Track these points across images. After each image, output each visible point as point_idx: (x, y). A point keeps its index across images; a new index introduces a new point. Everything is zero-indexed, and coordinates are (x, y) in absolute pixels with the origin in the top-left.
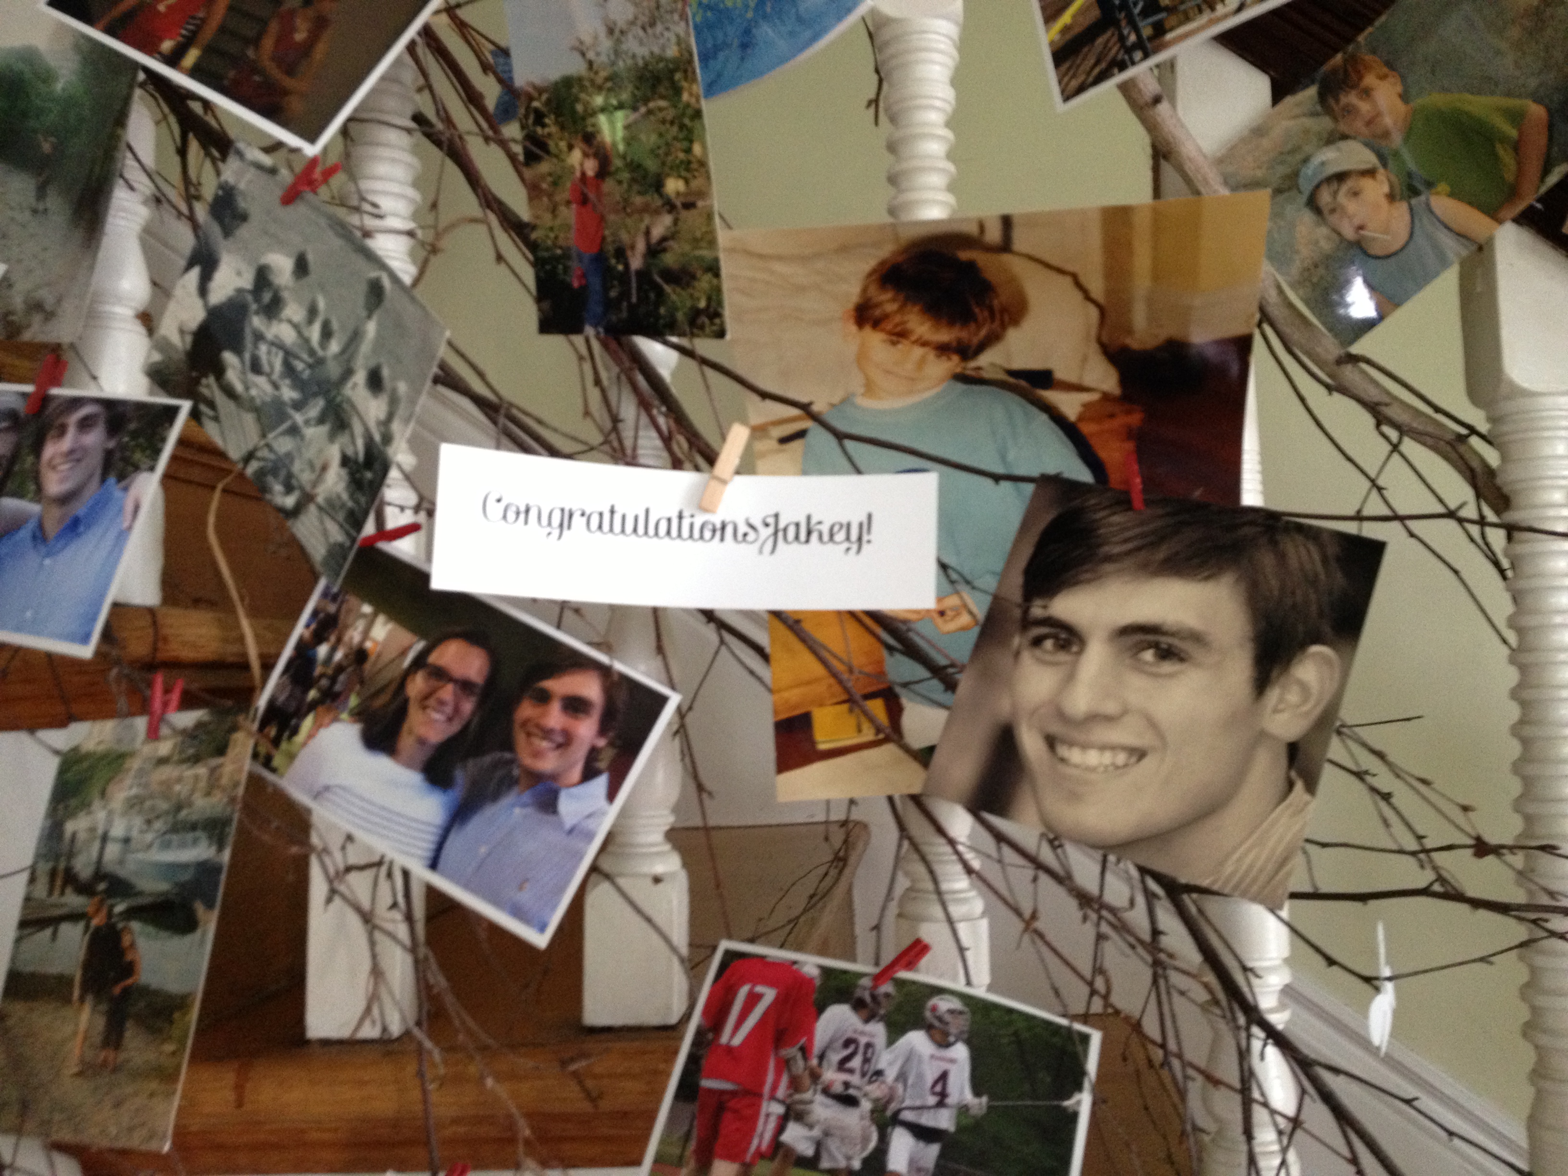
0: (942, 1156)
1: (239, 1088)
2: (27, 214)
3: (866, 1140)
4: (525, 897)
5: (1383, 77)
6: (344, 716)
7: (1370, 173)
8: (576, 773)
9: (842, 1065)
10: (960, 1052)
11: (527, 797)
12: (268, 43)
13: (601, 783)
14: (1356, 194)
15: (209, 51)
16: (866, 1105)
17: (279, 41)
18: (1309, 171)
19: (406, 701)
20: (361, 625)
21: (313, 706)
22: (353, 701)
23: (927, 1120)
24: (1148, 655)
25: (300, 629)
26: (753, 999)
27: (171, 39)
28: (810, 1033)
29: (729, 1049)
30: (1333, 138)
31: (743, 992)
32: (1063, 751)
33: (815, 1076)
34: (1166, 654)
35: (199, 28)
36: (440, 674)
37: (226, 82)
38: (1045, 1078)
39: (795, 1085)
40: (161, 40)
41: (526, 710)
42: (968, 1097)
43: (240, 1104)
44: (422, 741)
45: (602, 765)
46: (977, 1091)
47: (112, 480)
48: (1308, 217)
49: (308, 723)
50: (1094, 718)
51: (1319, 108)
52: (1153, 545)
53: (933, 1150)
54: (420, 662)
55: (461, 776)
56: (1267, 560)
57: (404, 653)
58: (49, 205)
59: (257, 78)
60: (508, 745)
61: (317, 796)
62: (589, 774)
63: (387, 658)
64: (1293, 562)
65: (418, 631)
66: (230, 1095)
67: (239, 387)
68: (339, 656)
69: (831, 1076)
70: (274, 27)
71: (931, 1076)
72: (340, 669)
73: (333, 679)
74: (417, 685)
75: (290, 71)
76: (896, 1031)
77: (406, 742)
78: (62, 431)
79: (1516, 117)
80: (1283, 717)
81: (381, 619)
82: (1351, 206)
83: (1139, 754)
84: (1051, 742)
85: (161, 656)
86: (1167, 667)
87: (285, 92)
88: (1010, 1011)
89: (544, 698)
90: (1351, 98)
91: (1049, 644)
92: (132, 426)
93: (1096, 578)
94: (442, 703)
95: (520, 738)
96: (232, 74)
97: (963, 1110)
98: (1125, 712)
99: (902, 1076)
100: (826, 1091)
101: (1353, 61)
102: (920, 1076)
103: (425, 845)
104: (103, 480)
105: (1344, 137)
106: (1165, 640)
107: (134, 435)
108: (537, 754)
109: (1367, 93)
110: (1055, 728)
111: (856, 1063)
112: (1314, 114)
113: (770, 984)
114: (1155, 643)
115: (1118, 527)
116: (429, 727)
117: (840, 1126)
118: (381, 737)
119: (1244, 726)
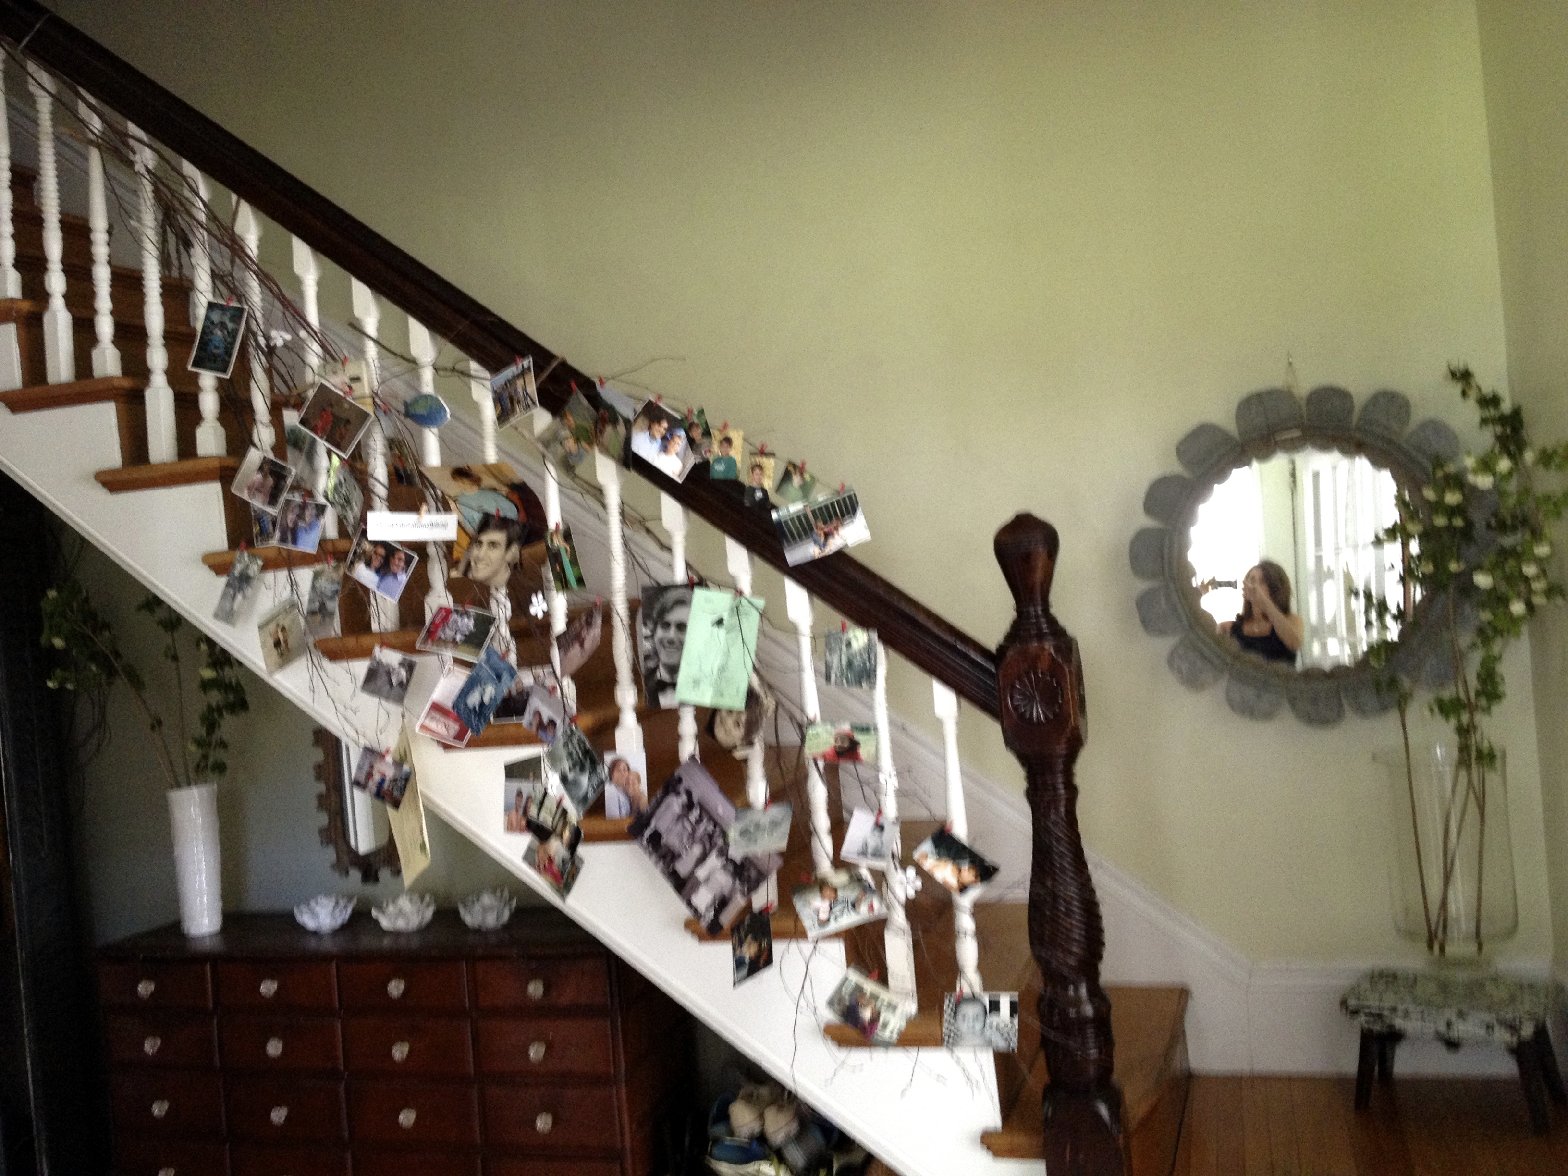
0: (466, 638)
1: (357, 639)
3: (453, 635)
5: (570, 416)
6: (362, 562)
7: (570, 437)
8: (400, 571)
9: (452, 624)
10: (472, 621)
11: (392, 576)
13: (404, 574)
14: (568, 441)
16: (454, 630)
18: (559, 436)
19: (372, 559)
22: (363, 559)
23: (464, 632)
24: (492, 546)
26: (441, 614)
28: (449, 619)
29: (435, 623)
30: (562, 428)
31: (439, 612)
32: (477, 564)
33: (447, 626)
34: (494, 546)
36: (378, 555)
38: (487, 624)
39: (444, 628)
41: (391, 561)
42: (472, 628)
43: (358, 642)
44: (375, 566)
45: (404, 570)
46: (474, 627)
48: (559, 446)
49: (356, 563)
50: (483, 558)
51: (560, 422)
52: (497, 525)
53: (464, 636)
54: (375, 553)
55: (381, 573)
56: (512, 526)
57: (372, 551)
60: (389, 566)
61: (358, 577)
62: (402, 572)
64: (516, 527)
66: (356, 641)
69: (450, 626)
71: (466, 625)
72: (361, 554)
73: (360, 556)
74: (374, 557)
75: (342, 440)
76: (462, 617)
77: (372, 566)
79: (589, 427)
80: (509, 556)
82: (567, 444)
83: (487, 564)
84: (476, 562)
86: (494, 548)
88: (483, 614)
89: (394, 559)
90: (565, 420)
91: (478, 544)
93: (488, 531)
94: (378, 559)
97: (470, 630)
98: (486, 557)
99: (461, 625)
100: (449, 628)
101: (565, 412)
102: (464, 625)
103: (375, 585)
105: (565, 428)
108: (394, 568)
109: (568, 419)
110: (476, 560)
111: (454, 623)
113: (444, 611)
114: (493, 544)
115: (493, 522)
116: (376, 563)
117: (449, 633)
118: (368, 564)
119: (503, 558)
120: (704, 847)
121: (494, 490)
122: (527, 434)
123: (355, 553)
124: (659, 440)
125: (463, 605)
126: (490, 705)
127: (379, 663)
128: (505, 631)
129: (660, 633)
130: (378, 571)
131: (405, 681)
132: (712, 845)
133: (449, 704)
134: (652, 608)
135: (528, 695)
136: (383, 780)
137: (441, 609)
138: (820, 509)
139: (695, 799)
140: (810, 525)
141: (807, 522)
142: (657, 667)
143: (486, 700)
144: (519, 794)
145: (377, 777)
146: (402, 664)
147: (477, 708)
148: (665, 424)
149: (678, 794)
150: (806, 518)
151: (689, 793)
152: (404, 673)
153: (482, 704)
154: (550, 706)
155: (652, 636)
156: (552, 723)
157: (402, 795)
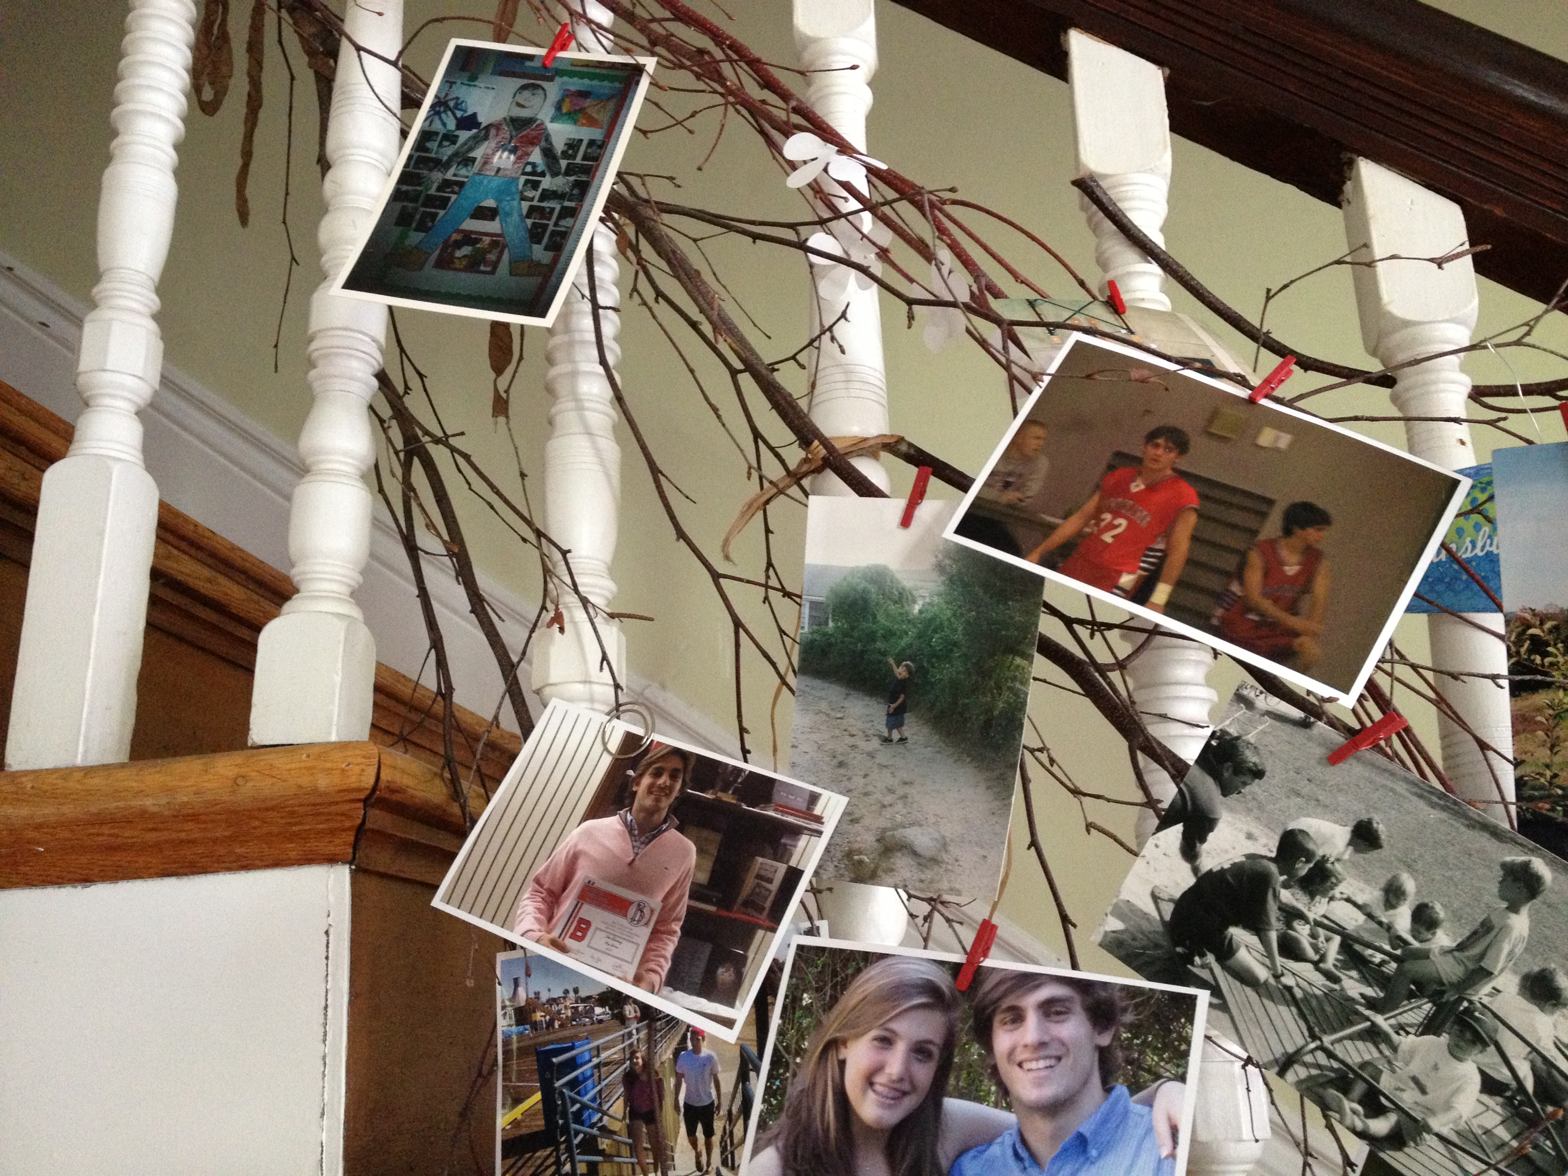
2: (875, 743)
12: (1255, 577)
15: (1180, 585)
17: (1267, 574)
27: (1129, 573)
35: (1162, 560)
37: (1215, 622)
40: (1119, 574)
47: (1121, 1089)
58: (906, 734)
59: (1252, 617)
70: (1255, 559)
78: (1017, 1017)
87: (1296, 634)
92: (1129, 1018)
96: (1219, 612)
104: (1108, 1089)
107: (1136, 1029)
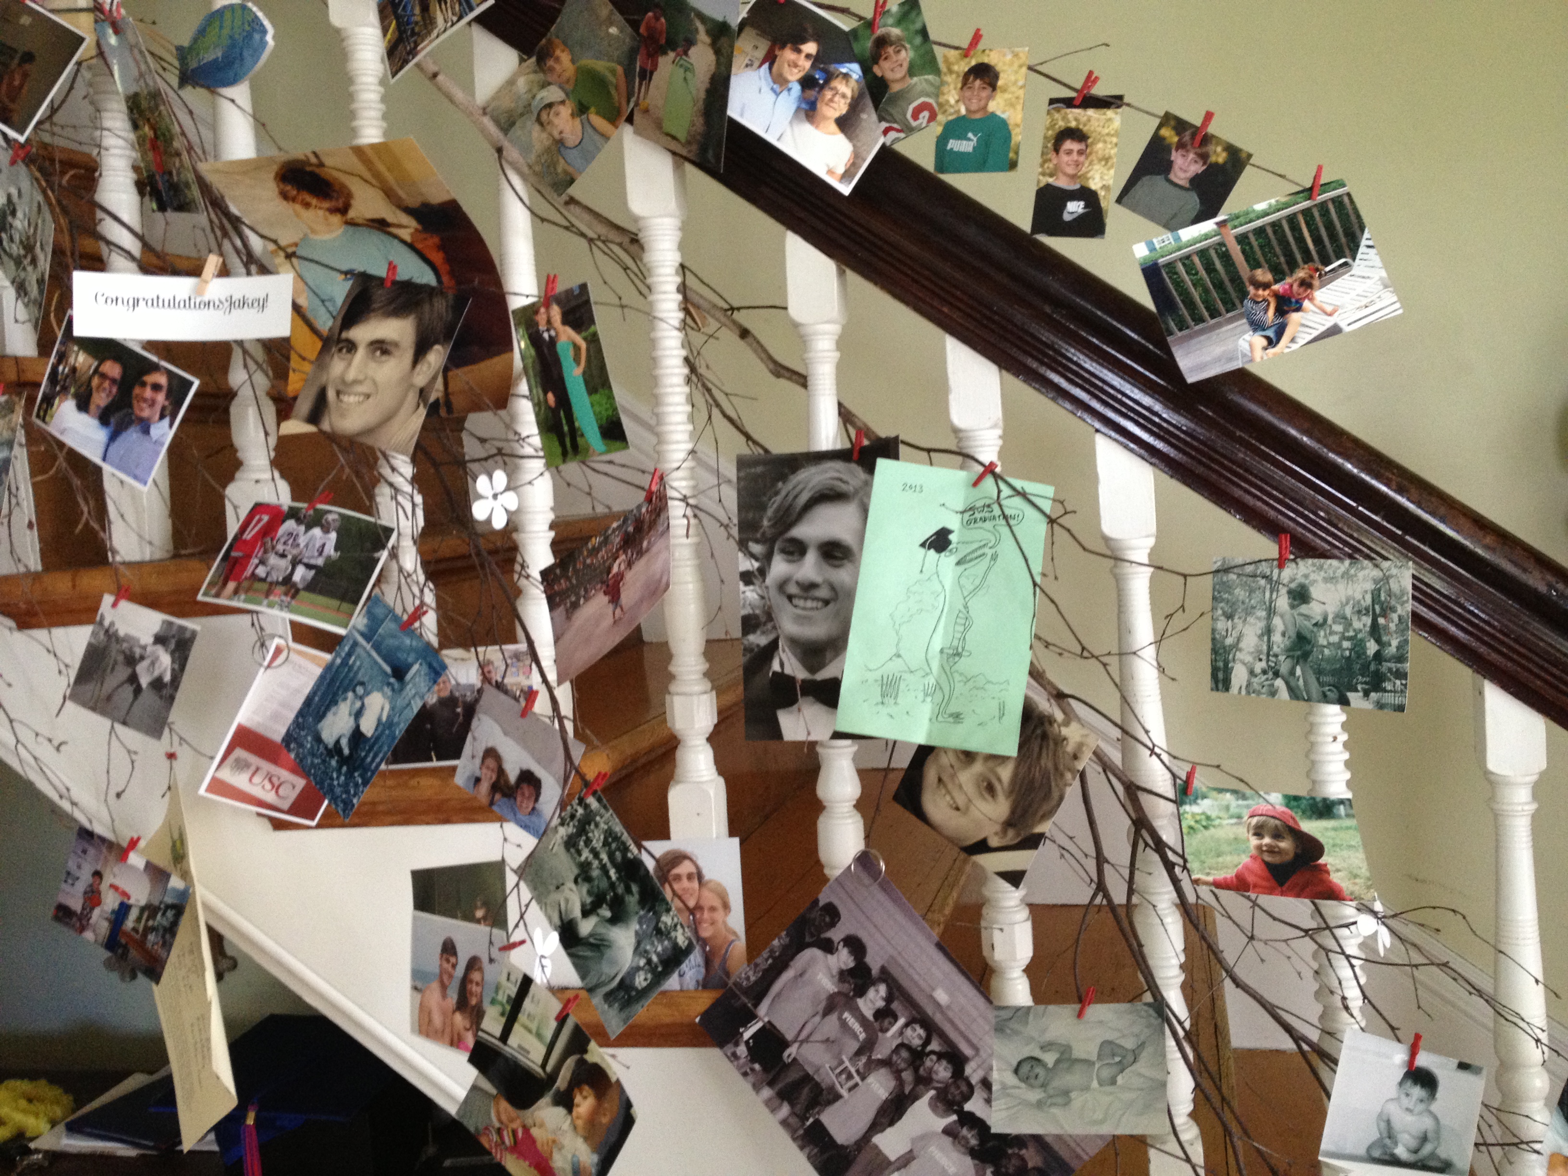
0: (316, 574)
1: (73, 580)
3: (287, 569)
4: (138, 472)
5: (563, 51)
6: (70, 397)
7: (563, 102)
8: (157, 416)
9: (285, 543)
10: (333, 536)
11: (138, 428)
13: (167, 421)
14: (557, 114)
16: (290, 557)
18: (535, 103)
19: (91, 390)
20: (74, 356)
21: (59, 392)
22: (72, 390)
23: (313, 562)
24: (378, 353)
25: (52, 360)
26: (260, 520)
28: (277, 531)
29: (245, 541)
30: (544, 85)
31: (257, 518)
32: (341, 397)
33: (273, 548)
34: (385, 352)
36: (103, 376)
38: (368, 545)
39: (265, 552)
41: (137, 390)
42: (332, 552)
43: (74, 586)
44: (98, 406)
45: (167, 412)
46: (336, 549)
48: (537, 127)
49: (57, 401)
50: (356, 382)
51: (537, 68)
52: (390, 303)
53: (312, 573)
54: (96, 371)
55: (113, 420)
56: (427, 307)
57: (90, 367)
60: (130, 406)
61: (62, 433)
62: (162, 417)
63: (85, 369)
64: (436, 308)
65: (95, 357)
66: (70, 584)
67: (7, 249)
68: (67, 370)
69: (280, 548)
71: (318, 544)
72: (67, 376)
73: (65, 380)
74: (95, 381)
75: (13, 100)
76: (309, 528)
77: (92, 407)
79: (613, 72)
80: (420, 377)
81: (81, 353)
82: (556, 121)
83: (368, 396)
84: (338, 393)
85: (22, 379)
86: (384, 358)
88: (359, 519)
89: (144, 384)
90: (551, 63)
91: (344, 350)
93: (367, 319)
94: (104, 389)
95: (135, 402)
97: (329, 558)
98: (366, 378)
99: (307, 546)
100: (276, 553)
101: (550, 42)
102: (314, 546)
103: (100, 451)
105: (549, 84)
106: (384, 346)
108: (142, 410)
109: (557, 59)
110: (341, 387)
111: (290, 542)
112: (535, 72)
113: (267, 513)
114: (381, 348)
115: (380, 296)
116: (101, 399)
117: (278, 566)
118: (83, 405)
119: (406, 382)
120: (900, 1082)
121: (381, 225)
122: (459, 95)
123: (54, 376)
124: (796, 88)
125: (311, 501)
126: (377, 738)
127: (111, 635)
128: (410, 559)
129: (779, 567)
130: (104, 419)
131: (167, 678)
132: (924, 1081)
133: (277, 732)
134: (763, 508)
135: (470, 710)
136: (124, 909)
137: (258, 508)
138: (1260, 232)
139: (874, 961)
140: (1236, 279)
141: (1227, 272)
142: (773, 646)
143: (368, 727)
144: (449, 949)
145: (110, 902)
146: (160, 640)
147: (344, 742)
148: (811, 48)
149: (828, 947)
150: (1226, 257)
151: (855, 945)
152: (165, 660)
153: (357, 736)
154: (523, 741)
155: (762, 572)
156: (528, 779)
157: (167, 945)
